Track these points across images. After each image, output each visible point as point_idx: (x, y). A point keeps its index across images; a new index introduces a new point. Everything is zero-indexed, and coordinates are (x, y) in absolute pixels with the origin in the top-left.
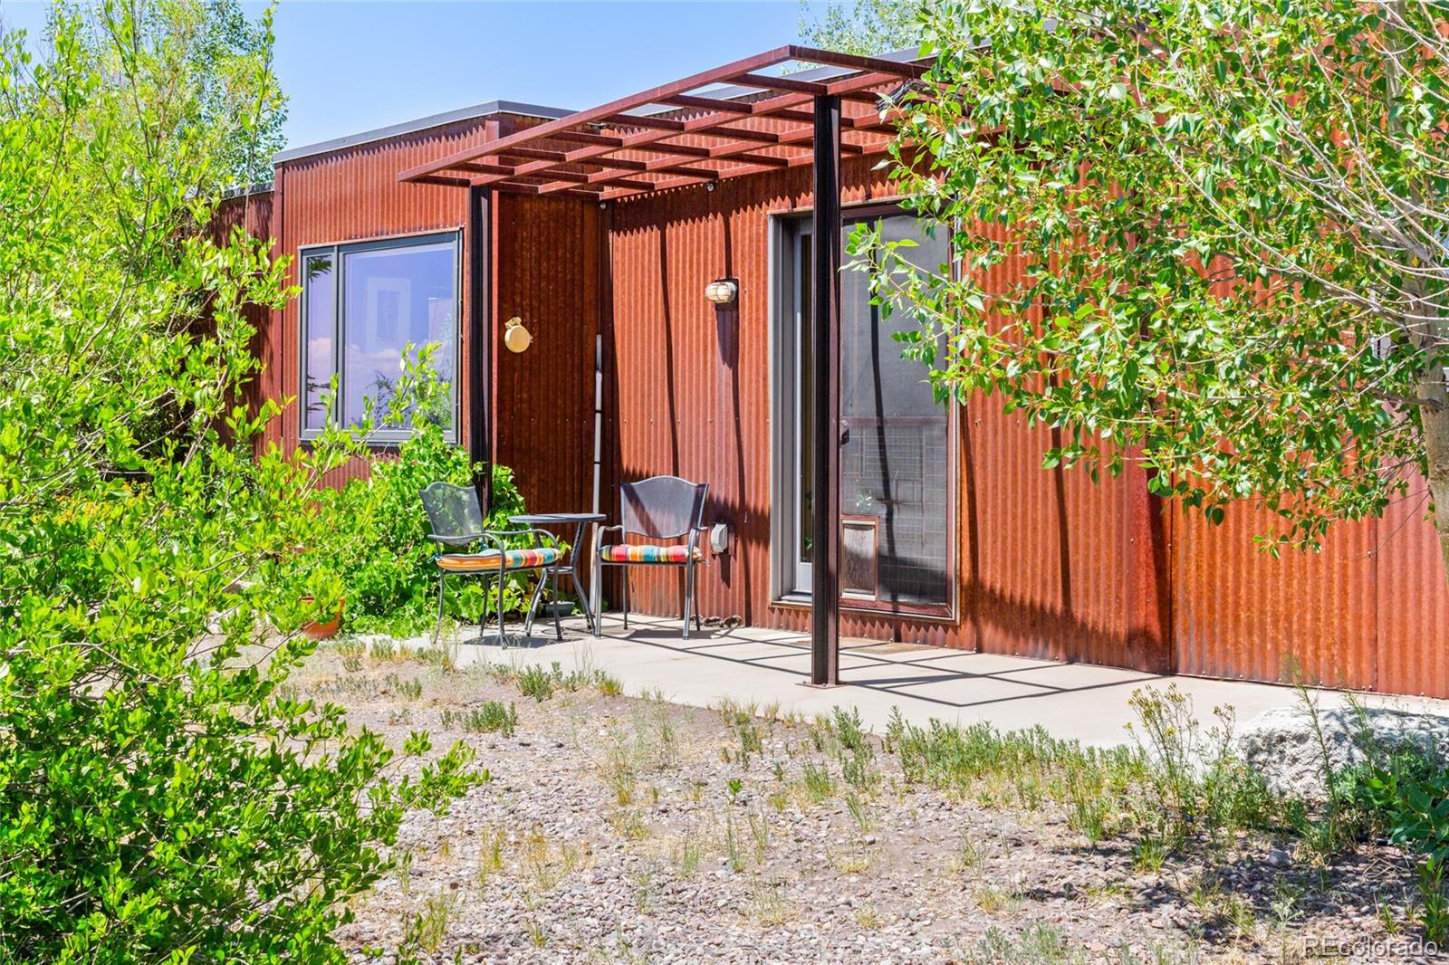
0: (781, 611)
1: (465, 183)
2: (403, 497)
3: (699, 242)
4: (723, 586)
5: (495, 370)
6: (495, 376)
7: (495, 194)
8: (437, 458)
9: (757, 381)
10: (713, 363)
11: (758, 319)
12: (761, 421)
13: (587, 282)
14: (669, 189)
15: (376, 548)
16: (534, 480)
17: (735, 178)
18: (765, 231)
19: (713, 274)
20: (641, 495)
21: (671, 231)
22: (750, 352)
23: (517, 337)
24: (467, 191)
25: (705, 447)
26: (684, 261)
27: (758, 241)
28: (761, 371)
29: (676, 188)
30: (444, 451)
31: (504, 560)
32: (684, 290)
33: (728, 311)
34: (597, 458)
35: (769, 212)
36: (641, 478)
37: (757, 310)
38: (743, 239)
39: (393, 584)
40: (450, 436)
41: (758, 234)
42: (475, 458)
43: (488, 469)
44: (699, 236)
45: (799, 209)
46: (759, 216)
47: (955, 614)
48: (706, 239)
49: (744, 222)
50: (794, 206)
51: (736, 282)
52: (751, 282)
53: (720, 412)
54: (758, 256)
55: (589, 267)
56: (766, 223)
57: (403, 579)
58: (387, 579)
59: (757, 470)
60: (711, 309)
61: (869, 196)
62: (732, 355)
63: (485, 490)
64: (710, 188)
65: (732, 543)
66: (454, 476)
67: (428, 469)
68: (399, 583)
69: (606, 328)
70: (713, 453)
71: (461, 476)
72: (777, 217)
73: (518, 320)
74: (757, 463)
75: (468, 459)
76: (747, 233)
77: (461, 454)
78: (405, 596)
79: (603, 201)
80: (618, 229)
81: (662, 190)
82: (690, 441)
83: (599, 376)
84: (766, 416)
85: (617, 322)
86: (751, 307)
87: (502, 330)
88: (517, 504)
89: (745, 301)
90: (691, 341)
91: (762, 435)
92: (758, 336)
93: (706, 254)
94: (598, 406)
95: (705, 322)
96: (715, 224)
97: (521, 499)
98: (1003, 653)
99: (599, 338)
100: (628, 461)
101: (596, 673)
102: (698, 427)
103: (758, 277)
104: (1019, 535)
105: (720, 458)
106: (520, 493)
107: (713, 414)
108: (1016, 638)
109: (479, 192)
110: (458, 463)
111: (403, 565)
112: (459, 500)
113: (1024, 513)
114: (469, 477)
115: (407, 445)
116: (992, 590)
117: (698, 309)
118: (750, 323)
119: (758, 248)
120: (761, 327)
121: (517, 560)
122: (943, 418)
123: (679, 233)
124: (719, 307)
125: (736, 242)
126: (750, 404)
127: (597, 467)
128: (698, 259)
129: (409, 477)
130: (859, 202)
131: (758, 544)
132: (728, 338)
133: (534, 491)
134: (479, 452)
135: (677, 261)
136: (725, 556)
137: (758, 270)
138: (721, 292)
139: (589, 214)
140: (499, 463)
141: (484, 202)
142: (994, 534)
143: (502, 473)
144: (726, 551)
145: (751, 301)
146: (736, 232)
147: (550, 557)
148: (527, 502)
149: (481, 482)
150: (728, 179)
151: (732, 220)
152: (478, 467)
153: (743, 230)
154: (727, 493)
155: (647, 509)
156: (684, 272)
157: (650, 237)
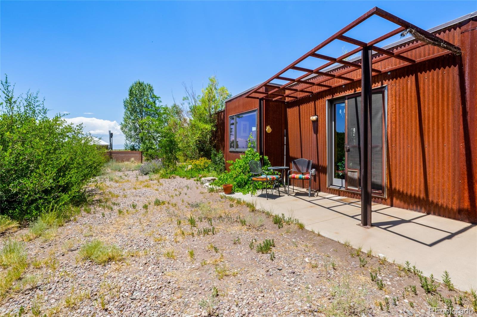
0: (330, 189)
1: (258, 98)
2: (246, 163)
3: (308, 108)
4: (314, 183)
5: (264, 137)
6: (264, 138)
7: (264, 100)
8: (252, 154)
9: (323, 138)
10: (312, 134)
11: (323, 124)
12: (324, 146)
13: (283, 119)
14: (301, 98)
15: (240, 173)
16: (272, 158)
17: (317, 93)
18: (325, 104)
19: (312, 115)
20: (297, 163)
21: (301, 107)
22: (321, 131)
23: (268, 129)
24: (258, 100)
25: (310, 152)
26: (304, 113)
27: (323, 106)
28: (324, 135)
29: (302, 97)
30: (254, 153)
31: (267, 179)
32: (304, 119)
33: (315, 122)
34: (285, 154)
35: (326, 99)
36: (296, 159)
37: (323, 122)
38: (319, 106)
39: (243, 181)
40: (255, 150)
41: (323, 105)
42: (260, 154)
43: (263, 157)
44: (308, 107)
45: (334, 97)
46: (323, 101)
47: (386, 196)
48: (310, 107)
49: (319, 102)
50: (333, 96)
51: (317, 116)
52: (321, 115)
53: (314, 145)
54: (323, 109)
55: (283, 116)
56: (325, 102)
57: (245, 180)
58: (242, 180)
59: (323, 157)
60: (311, 122)
61: (355, 91)
62: (316, 131)
63: (262, 161)
64: (311, 96)
65: (317, 173)
66: (256, 158)
67: (251, 157)
68: (244, 181)
69: (286, 128)
70: (312, 153)
71: (257, 158)
72: (328, 100)
73: (269, 126)
74: (323, 155)
75: (259, 155)
76: (320, 105)
77: (258, 154)
78: (246, 184)
79: (286, 102)
80: (289, 107)
81: (299, 98)
82: (306, 151)
83: (285, 138)
84: (326, 145)
85: (289, 127)
86: (321, 121)
87: (266, 128)
88: (269, 164)
89: (320, 120)
90: (306, 129)
91: (324, 150)
92: (323, 127)
93: (310, 110)
94: (285, 144)
95: (310, 125)
96: (312, 104)
97: (270, 163)
98: (403, 208)
99: (285, 130)
100: (291, 155)
101: (296, 220)
102: (308, 148)
103: (323, 114)
104: (409, 177)
105: (314, 154)
106: (270, 162)
107: (312, 145)
108: (409, 205)
109: (261, 100)
110: (257, 155)
111: (245, 177)
112: (257, 163)
113: (411, 171)
114: (259, 159)
115: (247, 152)
116: (399, 191)
117: (308, 122)
118: (321, 124)
119: (323, 108)
120: (324, 125)
121: (270, 179)
122: (381, 145)
123: (303, 107)
124: (313, 122)
125: (317, 107)
126: (321, 143)
127: (285, 156)
128: (308, 112)
129: (247, 158)
130: (353, 93)
131: (324, 174)
132: (315, 128)
133: (272, 161)
134: (261, 153)
135: (303, 113)
136: (315, 176)
137: (323, 113)
138: (314, 118)
139: (283, 105)
140: (265, 155)
141: (262, 101)
142: (400, 176)
143: (266, 158)
144: (315, 175)
145: (321, 119)
146: (317, 105)
147: (277, 178)
148: (271, 163)
149: (262, 160)
150: (315, 93)
151: (316, 102)
152: (261, 156)
153: (319, 104)
154: (315, 162)
155: (297, 165)
156: (304, 115)
157: (296, 109)
